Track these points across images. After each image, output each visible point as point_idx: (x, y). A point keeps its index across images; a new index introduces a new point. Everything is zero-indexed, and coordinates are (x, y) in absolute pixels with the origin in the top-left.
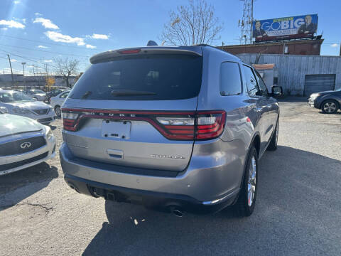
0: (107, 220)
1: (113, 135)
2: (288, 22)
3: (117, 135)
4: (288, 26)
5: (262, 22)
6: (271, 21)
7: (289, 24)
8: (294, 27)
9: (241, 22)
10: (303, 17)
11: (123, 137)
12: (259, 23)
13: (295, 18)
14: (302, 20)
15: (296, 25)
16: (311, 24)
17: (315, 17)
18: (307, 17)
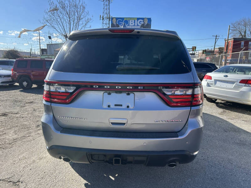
0: (85, 182)
1: (116, 105)
2: (133, 21)
3: (121, 105)
4: (133, 24)
5: (117, 19)
6: (123, 19)
7: (135, 22)
8: (138, 25)
9: (102, 17)
10: (143, 19)
11: (128, 107)
12: (115, 19)
13: (138, 19)
14: (142, 21)
15: (139, 24)
16: (148, 24)
17: (149, 20)
18: (145, 19)
